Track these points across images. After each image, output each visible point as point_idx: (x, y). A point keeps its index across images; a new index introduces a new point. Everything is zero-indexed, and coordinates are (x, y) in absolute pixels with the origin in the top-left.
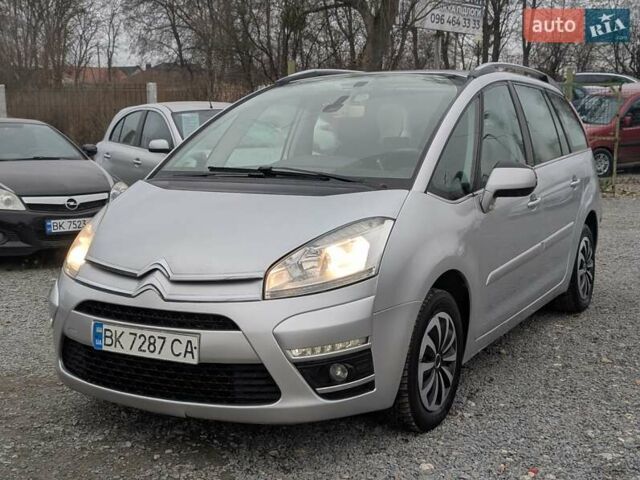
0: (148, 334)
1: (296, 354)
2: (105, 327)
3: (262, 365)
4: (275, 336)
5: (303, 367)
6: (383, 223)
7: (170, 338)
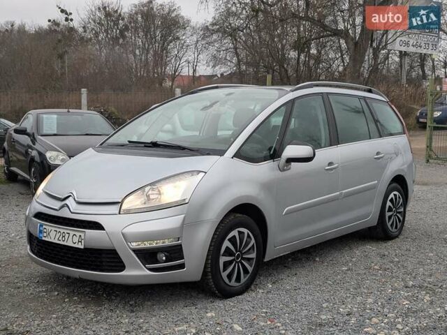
0: (62, 231)
1: (134, 245)
2: (44, 227)
3: (115, 250)
4: (123, 234)
5: (138, 252)
6: (198, 174)
7: (72, 233)
